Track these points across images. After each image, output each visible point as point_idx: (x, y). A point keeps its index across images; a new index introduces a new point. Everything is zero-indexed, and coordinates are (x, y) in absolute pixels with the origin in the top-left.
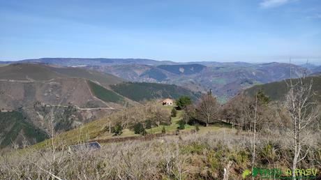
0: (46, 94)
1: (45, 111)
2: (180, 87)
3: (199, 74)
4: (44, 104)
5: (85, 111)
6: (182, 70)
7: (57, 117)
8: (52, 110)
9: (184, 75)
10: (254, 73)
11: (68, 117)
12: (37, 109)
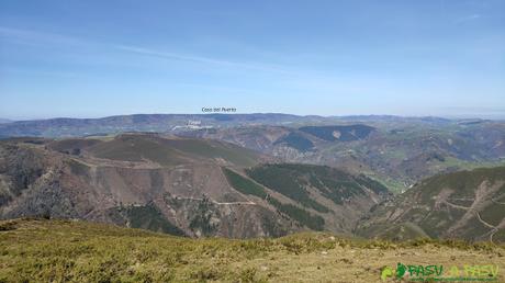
0: (175, 184)
1: (177, 204)
2: (334, 169)
3: (364, 141)
4: (174, 196)
5: (222, 206)
6: (337, 134)
7: (191, 211)
8: (184, 204)
9: (340, 143)
10: (450, 141)
11: (204, 212)
12: (167, 202)
